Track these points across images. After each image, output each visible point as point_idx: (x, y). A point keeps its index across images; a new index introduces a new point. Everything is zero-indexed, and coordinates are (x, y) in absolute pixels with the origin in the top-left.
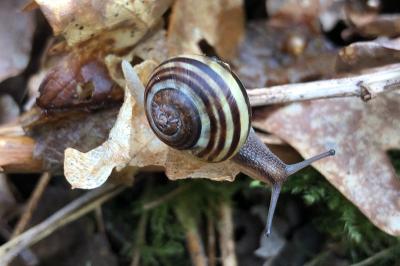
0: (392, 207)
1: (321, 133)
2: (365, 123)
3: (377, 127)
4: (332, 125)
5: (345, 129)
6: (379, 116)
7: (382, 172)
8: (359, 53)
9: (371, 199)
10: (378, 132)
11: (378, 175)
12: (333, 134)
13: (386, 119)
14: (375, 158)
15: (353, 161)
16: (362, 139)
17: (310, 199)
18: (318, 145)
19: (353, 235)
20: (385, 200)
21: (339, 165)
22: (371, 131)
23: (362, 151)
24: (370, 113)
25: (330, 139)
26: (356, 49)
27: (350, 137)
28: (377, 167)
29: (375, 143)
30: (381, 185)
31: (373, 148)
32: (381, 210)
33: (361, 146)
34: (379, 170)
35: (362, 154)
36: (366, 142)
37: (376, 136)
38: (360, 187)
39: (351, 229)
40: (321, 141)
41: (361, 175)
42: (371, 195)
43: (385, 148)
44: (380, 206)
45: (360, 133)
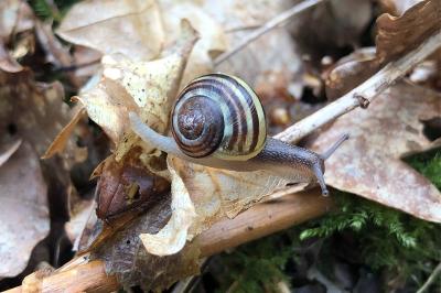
0: (428, 201)
1: (339, 165)
2: (371, 142)
3: (382, 143)
4: (345, 155)
5: (357, 153)
6: (379, 133)
7: (405, 176)
8: (342, 75)
9: (407, 202)
10: (384, 145)
11: (402, 180)
12: (350, 161)
13: (385, 133)
14: (394, 168)
15: (377, 177)
16: (375, 156)
17: (357, 224)
18: (342, 175)
19: (408, 242)
20: (419, 198)
21: (367, 185)
22: (379, 148)
23: (380, 166)
24: (371, 134)
25: (349, 166)
26: (338, 73)
27: (365, 159)
28: (399, 174)
29: (387, 156)
30: (410, 187)
31: (387, 161)
32: (420, 207)
33: (377, 162)
34: (401, 176)
35: (381, 168)
36: (379, 158)
37: (385, 150)
38: (393, 195)
39: (403, 237)
40: (342, 171)
41: (389, 186)
42: (406, 198)
43: (397, 156)
44: (417, 204)
45: (371, 152)
